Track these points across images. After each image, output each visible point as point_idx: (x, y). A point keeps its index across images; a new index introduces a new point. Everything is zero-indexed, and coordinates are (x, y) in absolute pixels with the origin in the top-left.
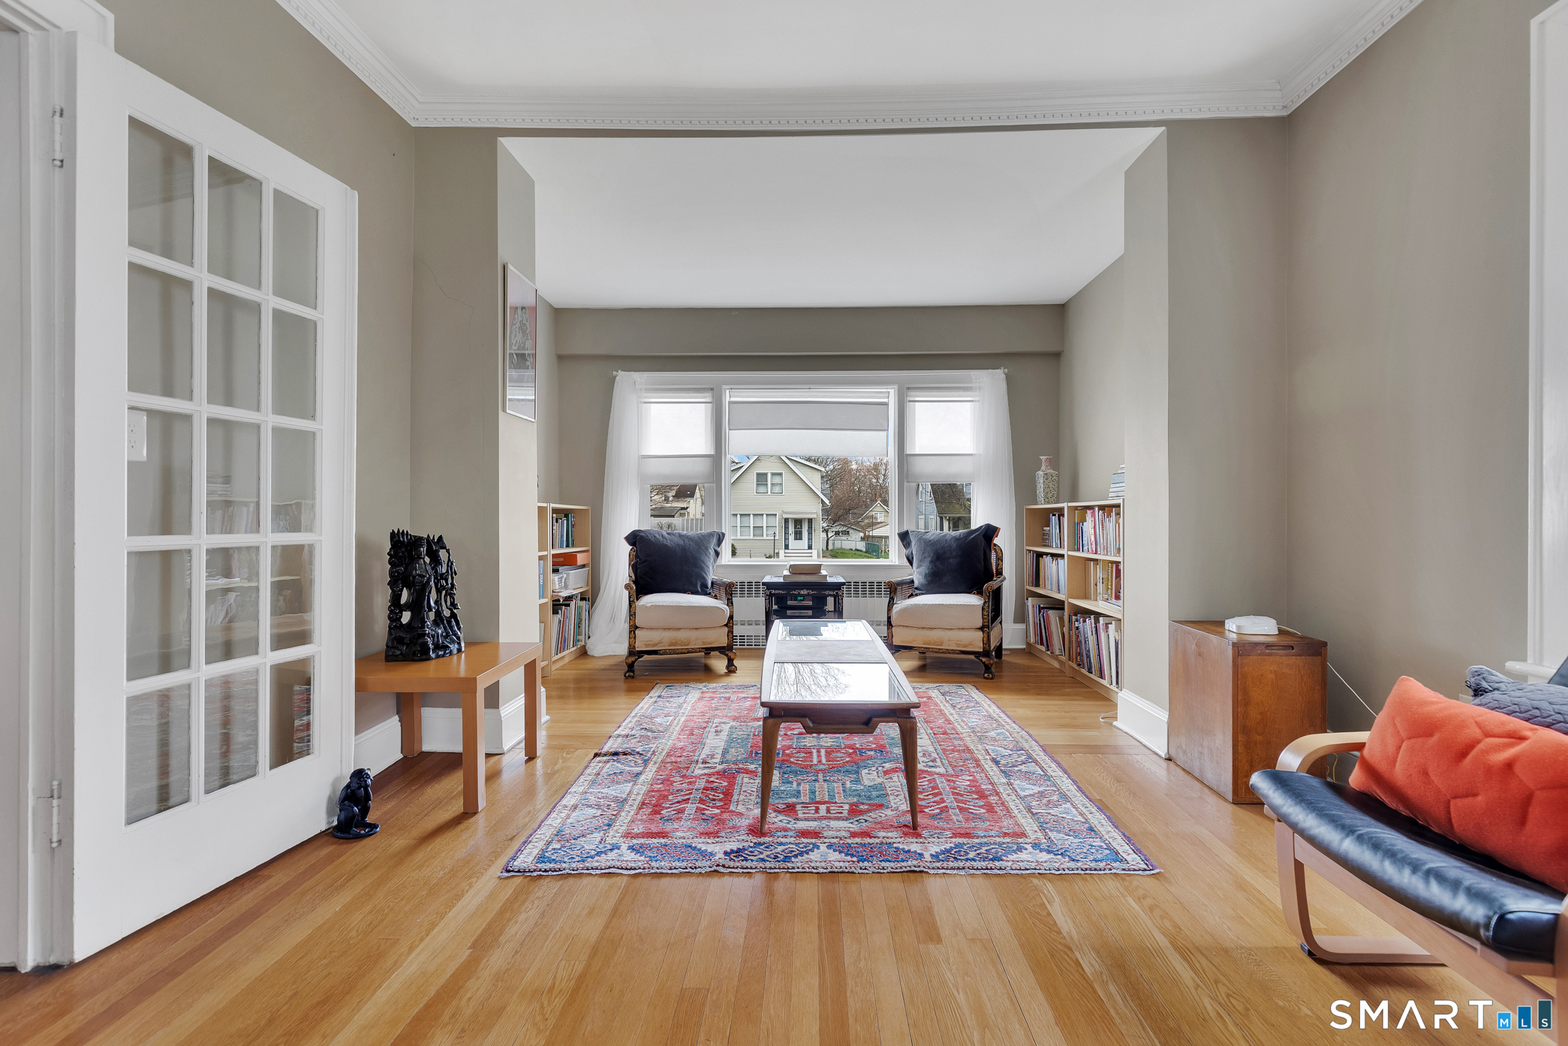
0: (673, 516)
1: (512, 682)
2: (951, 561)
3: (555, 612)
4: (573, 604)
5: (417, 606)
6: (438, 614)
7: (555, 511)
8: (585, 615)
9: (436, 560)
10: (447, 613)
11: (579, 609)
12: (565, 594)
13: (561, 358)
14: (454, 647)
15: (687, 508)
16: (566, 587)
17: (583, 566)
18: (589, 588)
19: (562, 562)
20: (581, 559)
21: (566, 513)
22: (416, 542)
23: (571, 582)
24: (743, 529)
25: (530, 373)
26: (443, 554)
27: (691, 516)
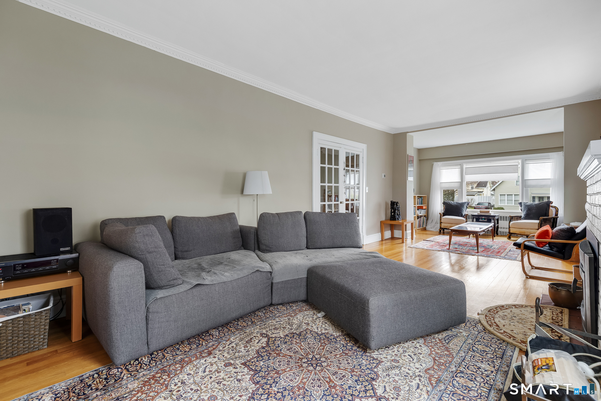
0: (474, 195)
1: (409, 226)
2: (533, 211)
3: (418, 219)
4: (422, 217)
5: (394, 212)
6: (397, 214)
7: (418, 196)
8: (425, 220)
9: (397, 205)
10: (398, 214)
11: (424, 219)
12: (420, 215)
13: (420, 160)
14: (400, 219)
15: (483, 192)
16: (420, 213)
17: (425, 209)
18: (426, 214)
19: (419, 208)
20: (424, 208)
21: (421, 197)
22: (394, 202)
23: (422, 213)
24: (509, 201)
25: (412, 164)
26: (398, 204)
27: (485, 195)
